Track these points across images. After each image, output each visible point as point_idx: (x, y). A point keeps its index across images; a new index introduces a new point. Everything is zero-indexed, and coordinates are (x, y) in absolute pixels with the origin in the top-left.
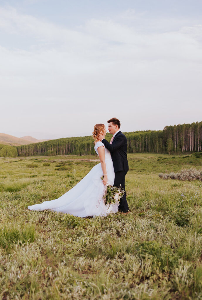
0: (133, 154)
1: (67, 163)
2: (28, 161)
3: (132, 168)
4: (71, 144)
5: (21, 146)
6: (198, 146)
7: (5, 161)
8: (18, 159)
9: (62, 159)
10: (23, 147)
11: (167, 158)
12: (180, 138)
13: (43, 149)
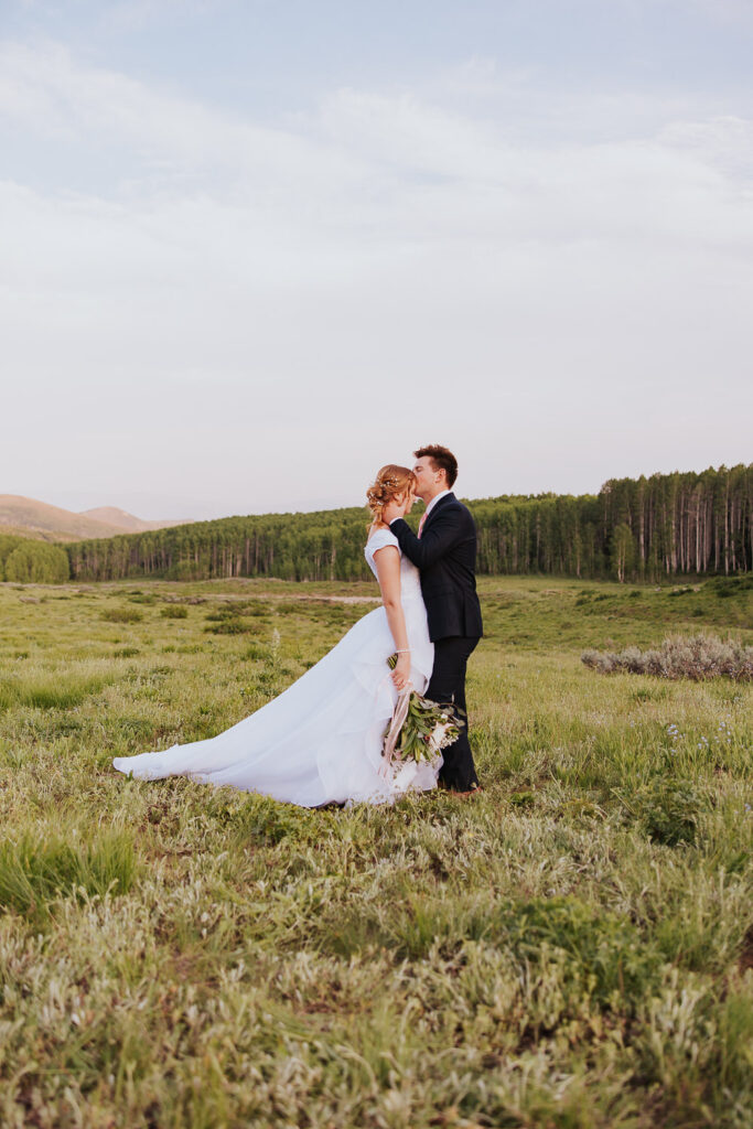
0: (489, 579)
1: (249, 609)
2: (107, 597)
4: (265, 538)
5: (84, 543)
6: (727, 553)
7: (25, 596)
8: (70, 589)
9: (231, 591)
10: (88, 548)
11: (612, 596)
12: (659, 522)
13: (163, 555)
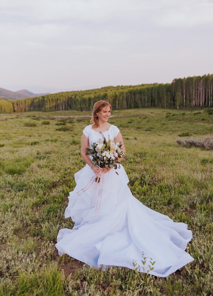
0: (139, 109)
1: (68, 121)
2: (25, 118)
3: (139, 125)
4: (71, 98)
6: (210, 100)
8: (14, 115)
9: (62, 115)
10: (18, 102)
11: (176, 115)
12: (190, 91)
13: (41, 104)
